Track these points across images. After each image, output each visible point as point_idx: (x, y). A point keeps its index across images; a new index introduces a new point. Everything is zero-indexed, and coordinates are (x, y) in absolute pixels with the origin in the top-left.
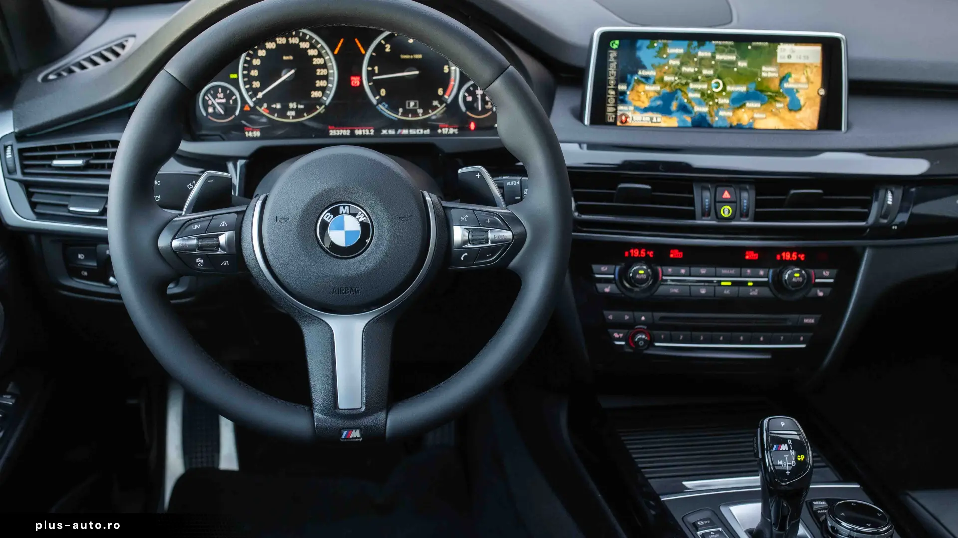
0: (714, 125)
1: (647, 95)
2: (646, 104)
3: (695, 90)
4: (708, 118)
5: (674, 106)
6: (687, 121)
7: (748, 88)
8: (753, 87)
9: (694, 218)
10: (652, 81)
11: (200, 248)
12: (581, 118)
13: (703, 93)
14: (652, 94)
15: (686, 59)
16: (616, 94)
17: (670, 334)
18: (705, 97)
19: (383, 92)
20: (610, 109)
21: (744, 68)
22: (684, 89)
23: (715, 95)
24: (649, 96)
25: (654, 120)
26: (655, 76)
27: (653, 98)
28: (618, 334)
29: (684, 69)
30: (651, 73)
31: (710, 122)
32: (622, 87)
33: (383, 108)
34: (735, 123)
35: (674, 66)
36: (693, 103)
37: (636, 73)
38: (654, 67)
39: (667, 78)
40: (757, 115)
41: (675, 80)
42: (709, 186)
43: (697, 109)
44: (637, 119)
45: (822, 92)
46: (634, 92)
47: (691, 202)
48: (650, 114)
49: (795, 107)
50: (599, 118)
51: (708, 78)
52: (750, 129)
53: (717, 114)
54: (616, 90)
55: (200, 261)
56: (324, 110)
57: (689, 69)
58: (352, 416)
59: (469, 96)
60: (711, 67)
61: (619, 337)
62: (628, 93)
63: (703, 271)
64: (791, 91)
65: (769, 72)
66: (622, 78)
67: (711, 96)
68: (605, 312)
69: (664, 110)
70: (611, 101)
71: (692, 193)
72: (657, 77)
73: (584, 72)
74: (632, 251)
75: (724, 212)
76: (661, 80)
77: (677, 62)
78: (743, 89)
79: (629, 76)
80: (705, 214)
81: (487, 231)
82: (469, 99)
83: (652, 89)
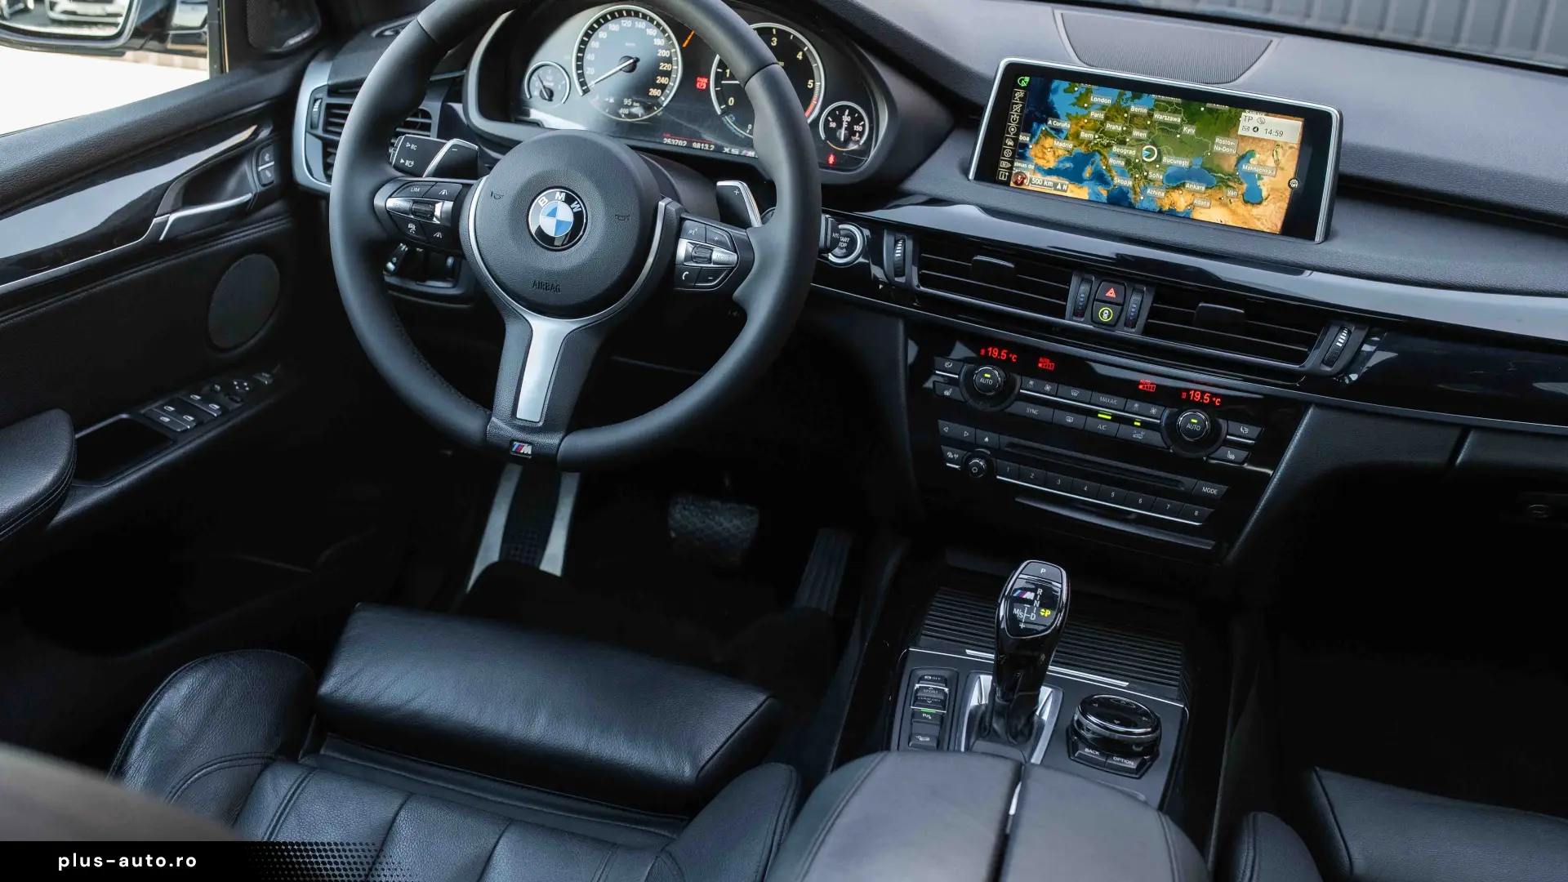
0: (1138, 205)
1: (1054, 153)
2: (1052, 165)
3: (1119, 156)
4: (1131, 195)
5: (1087, 173)
6: (1102, 194)
7: (1191, 162)
8: (1198, 163)
9: (1063, 317)
10: (1063, 136)
11: (414, 212)
12: (966, 172)
13: (1128, 162)
14: (1060, 152)
15: (1113, 112)
16: (1015, 146)
17: (1019, 468)
18: (1131, 167)
19: (731, 102)
20: (1003, 164)
21: (1191, 137)
22: (1104, 152)
23: (1145, 166)
24: (1057, 154)
25: (1059, 187)
26: (1069, 130)
27: (1061, 158)
28: (953, 454)
30: (1065, 125)
31: (1133, 201)
32: (1024, 138)
33: (729, 120)
34: (1166, 208)
35: (1096, 121)
36: (1114, 173)
37: (1046, 122)
38: (1069, 117)
39: (1084, 135)
40: (1197, 202)
41: (1095, 139)
42: (1093, 279)
43: (1118, 181)
44: (1036, 181)
45: (1295, 184)
46: (1039, 146)
47: (1064, 295)
48: (1054, 179)
49: (1253, 199)
50: (988, 173)
51: (1139, 142)
52: (1186, 218)
53: (1143, 192)
54: (1016, 140)
55: (412, 226)
56: (661, 113)
57: (1114, 127)
58: (529, 428)
59: (833, 121)
60: (1146, 128)
61: (954, 458)
62: (1031, 147)
63: (1075, 393)
64: (1250, 176)
65: (1223, 145)
66: (1026, 126)
67: (1138, 167)
68: (941, 422)
69: (1075, 176)
70: (1008, 153)
71: (1068, 282)
72: (1072, 131)
73: (982, 109)
74: (990, 349)
75: (1102, 314)
76: (1077, 136)
77: (1101, 116)
78: (1184, 163)
79: (1035, 125)
80: (1079, 313)
81: (712, 250)
82: (833, 125)
83: (1063, 146)
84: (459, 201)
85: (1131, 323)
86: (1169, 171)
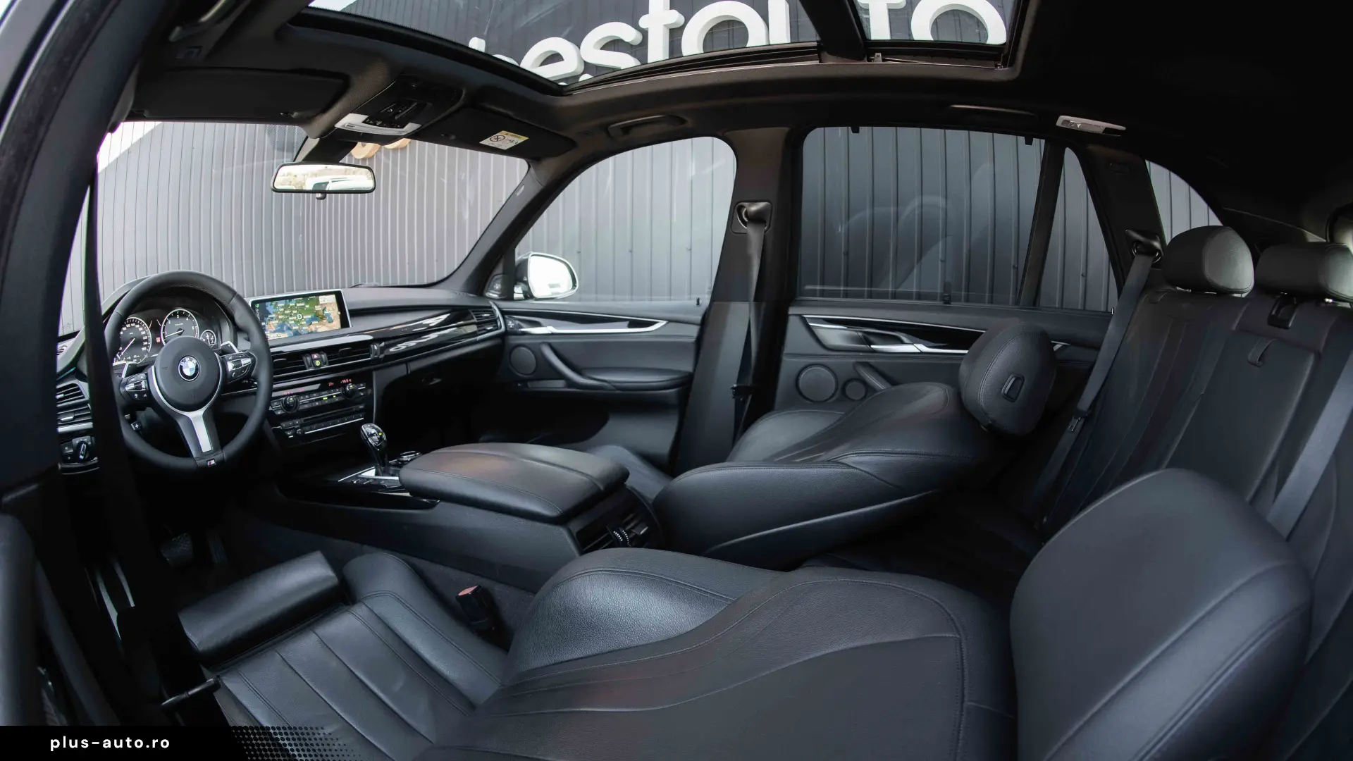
0: (302, 332)
1: (274, 325)
2: (274, 329)
3: (292, 320)
5: (285, 328)
6: (291, 332)
8: (313, 315)
9: (306, 370)
10: (274, 319)
13: (295, 321)
15: (286, 307)
17: (309, 427)
21: (309, 308)
22: (287, 320)
23: (300, 321)
25: (280, 334)
26: (275, 317)
27: (277, 326)
28: (289, 433)
29: (286, 312)
30: (273, 316)
31: (300, 331)
32: (262, 323)
34: (310, 330)
35: (281, 311)
36: (292, 326)
37: (268, 316)
38: (274, 313)
39: (280, 317)
40: (317, 326)
41: (283, 317)
42: (308, 356)
43: (294, 328)
45: (339, 313)
46: (269, 325)
47: (303, 363)
48: (277, 332)
49: (331, 321)
51: (296, 314)
52: (316, 332)
53: (302, 328)
57: (287, 312)
58: (208, 455)
60: (296, 309)
62: (267, 326)
63: (315, 395)
64: (328, 315)
65: (318, 308)
66: (263, 320)
67: (298, 322)
69: (281, 331)
71: (303, 359)
75: (317, 364)
76: (278, 318)
77: (283, 310)
78: (310, 316)
79: (265, 318)
80: (310, 366)
81: (240, 361)
82: (205, 340)
83: (275, 322)
84: (148, 381)
85: (325, 364)
86: (307, 320)
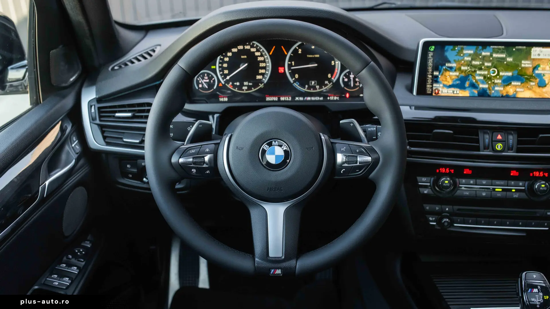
0: (492, 95)
1: (451, 78)
2: (451, 83)
3: (480, 75)
4: (488, 91)
5: (467, 84)
6: (475, 93)
7: (512, 73)
8: (516, 73)
9: (479, 151)
10: (454, 70)
11: (194, 163)
12: (411, 91)
13: (485, 77)
14: (454, 77)
15: (475, 57)
16: (432, 77)
17: (464, 220)
18: (486, 79)
19: (297, 76)
20: (429, 86)
21: (511, 62)
22: (473, 74)
23: (492, 77)
24: (452, 78)
25: (455, 92)
26: (456, 67)
27: (454, 80)
28: (432, 218)
29: (474, 63)
30: (454, 65)
31: (489, 94)
32: (436, 73)
33: (296, 85)
34: (505, 94)
35: (467, 61)
36: (479, 83)
37: (445, 65)
38: (455, 61)
39: (463, 68)
40: (518, 90)
41: (468, 69)
42: (489, 132)
43: (481, 86)
44: (445, 92)
46: (443, 76)
47: (478, 141)
48: (453, 89)
50: (422, 91)
51: (488, 68)
52: (514, 98)
53: (493, 89)
54: (432, 75)
55: (194, 171)
56: (263, 86)
57: (476, 63)
58: (276, 261)
59: (346, 78)
60: (490, 61)
61: (433, 220)
62: (440, 76)
63: (484, 182)
65: (526, 64)
66: (436, 68)
67: (490, 79)
68: (424, 205)
69: (461, 86)
70: (430, 81)
71: (478, 135)
72: (457, 67)
73: (413, 64)
74: (441, 169)
75: (498, 147)
76: (460, 69)
77: (469, 59)
78: (510, 74)
79: (440, 67)
80: (486, 148)
81: (357, 157)
82: (346, 80)
83: (454, 74)
84: (215, 153)
85: (510, 149)
86: (504, 78)
